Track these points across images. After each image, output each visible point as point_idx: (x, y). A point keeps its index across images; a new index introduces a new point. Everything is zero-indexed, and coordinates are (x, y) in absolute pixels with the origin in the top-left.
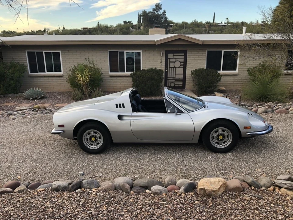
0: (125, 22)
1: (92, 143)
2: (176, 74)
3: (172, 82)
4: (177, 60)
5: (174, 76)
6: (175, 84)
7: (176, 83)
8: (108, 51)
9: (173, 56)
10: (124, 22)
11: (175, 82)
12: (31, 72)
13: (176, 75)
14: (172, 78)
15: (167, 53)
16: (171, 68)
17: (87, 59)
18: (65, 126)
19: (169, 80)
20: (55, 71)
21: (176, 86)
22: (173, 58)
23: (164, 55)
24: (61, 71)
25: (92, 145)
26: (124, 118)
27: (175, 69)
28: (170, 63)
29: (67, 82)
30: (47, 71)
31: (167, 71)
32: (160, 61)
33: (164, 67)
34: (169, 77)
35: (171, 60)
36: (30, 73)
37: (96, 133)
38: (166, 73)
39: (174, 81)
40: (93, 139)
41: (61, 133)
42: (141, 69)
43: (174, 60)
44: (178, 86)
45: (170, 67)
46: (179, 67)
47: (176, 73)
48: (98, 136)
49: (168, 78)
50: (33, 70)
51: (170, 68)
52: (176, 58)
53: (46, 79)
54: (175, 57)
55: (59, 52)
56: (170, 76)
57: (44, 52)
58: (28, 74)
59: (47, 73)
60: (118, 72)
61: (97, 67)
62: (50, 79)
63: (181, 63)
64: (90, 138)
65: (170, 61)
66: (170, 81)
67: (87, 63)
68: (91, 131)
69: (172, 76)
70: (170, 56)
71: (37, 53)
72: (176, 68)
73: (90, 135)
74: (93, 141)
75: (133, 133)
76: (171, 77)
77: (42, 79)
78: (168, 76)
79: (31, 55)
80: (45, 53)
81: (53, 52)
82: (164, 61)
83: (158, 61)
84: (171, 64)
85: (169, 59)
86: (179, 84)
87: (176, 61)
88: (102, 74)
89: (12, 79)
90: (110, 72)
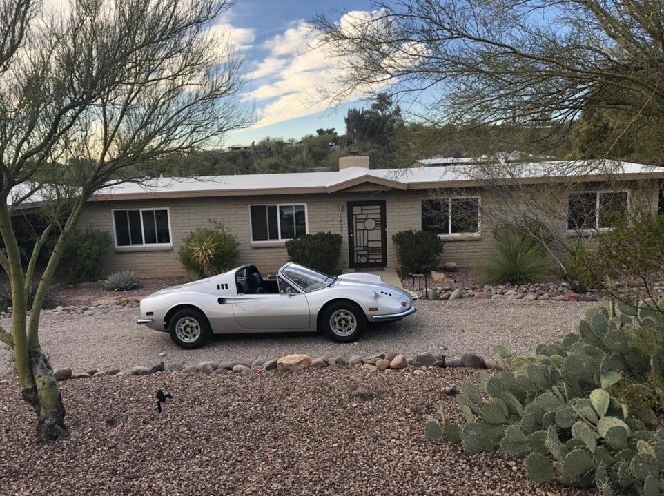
0: (320, 132)
1: (187, 335)
2: (368, 241)
3: (364, 255)
4: (369, 216)
5: (366, 245)
6: (368, 259)
7: (370, 257)
8: (249, 206)
9: (362, 210)
10: (318, 131)
11: (368, 255)
12: (119, 244)
13: (369, 243)
14: (362, 249)
15: (350, 206)
16: (360, 230)
17: (212, 221)
18: (154, 313)
19: (357, 251)
20: (159, 243)
21: (370, 261)
22: (362, 214)
23: (346, 209)
24: (169, 242)
25: (187, 337)
26: (227, 302)
27: (365, 231)
28: (356, 222)
29: (178, 260)
30: (146, 243)
31: (353, 237)
32: (339, 219)
33: (347, 229)
34: (357, 247)
35: (359, 217)
36: (116, 246)
37: (192, 321)
38: (351, 240)
39: (366, 253)
40: (188, 329)
41: (148, 322)
42: (307, 232)
43: (364, 217)
44: (373, 261)
45: (357, 230)
46: (374, 229)
47: (369, 239)
48: (195, 325)
49: (355, 249)
50: (123, 240)
51: (358, 232)
52: (367, 214)
53: (143, 255)
54: (365, 212)
55: (166, 211)
56: (358, 245)
57: (141, 210)
58: (115, 248)
59: (145, 246)
60: (267, 240)
61: (230, 233)
62: (150, 255)
63: (376, 221)
64: (185, 329)
65: (356, 219)
66: (359, 253)
67: (213, 227)
68: (186, 319)
69: (362, 245)
70: (356, 210)
71: (130, 212)
72: (368, 230)
73: (185, 324)
74: (188, 333)
75: (236, 320)
76: (360, 246)
77: (137, 255)
78: (355, 245)
79: (120, 217)
80: (143, 212)
81: (156, 211)
82: (346, 219)
83: (335, 219)
84: (358, 224)
85: (354, 216)
86: (375, 259)
87: (367, 219)
88: (238, 244)
89: (88, 257)
90: (254, 240)
